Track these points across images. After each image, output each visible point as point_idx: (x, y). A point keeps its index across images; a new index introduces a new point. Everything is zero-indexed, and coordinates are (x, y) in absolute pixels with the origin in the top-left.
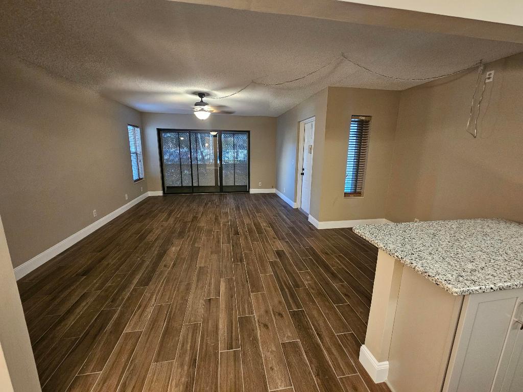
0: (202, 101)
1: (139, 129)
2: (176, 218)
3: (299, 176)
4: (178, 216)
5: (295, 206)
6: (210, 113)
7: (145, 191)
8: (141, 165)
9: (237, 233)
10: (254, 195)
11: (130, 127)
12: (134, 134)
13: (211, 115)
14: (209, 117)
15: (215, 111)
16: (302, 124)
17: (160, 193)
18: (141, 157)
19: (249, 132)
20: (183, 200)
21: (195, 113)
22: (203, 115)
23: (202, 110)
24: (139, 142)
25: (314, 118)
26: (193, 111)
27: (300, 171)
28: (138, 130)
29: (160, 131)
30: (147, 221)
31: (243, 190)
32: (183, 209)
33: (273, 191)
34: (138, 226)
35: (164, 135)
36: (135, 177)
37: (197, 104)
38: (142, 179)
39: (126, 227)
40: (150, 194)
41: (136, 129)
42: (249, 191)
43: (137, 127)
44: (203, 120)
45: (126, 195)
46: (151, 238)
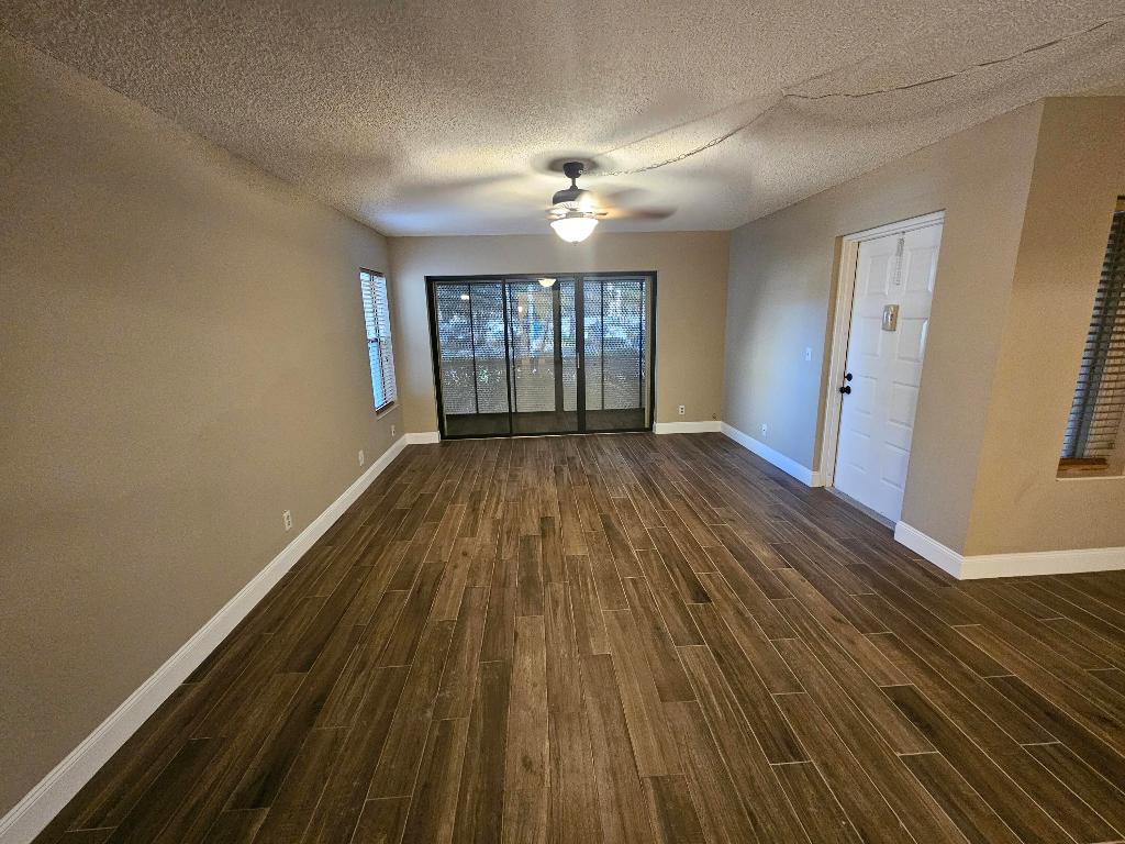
0: (574, 187)
1: (383, 281)
2: (496, 523)
3: (833, 395)
4: (499, 515)
5: (810, 478)
6: (596, 222)
7: (400, 432)
8: (389, 368)
9: (701, 595)
10: (672, 438)
11: (364, 277)
12: (373, 292)
13: (597, 228)
14: (594, 234)
15: (613, 213)
16: (848, 243)
17: (433, 437)
18: (388, 351)
19: (653, 275)
20: (494, 456)
21: (553, 225)
22: (575, 229)
23: (573, 213)
24: (384, 311)
25: (941, 214)
26: (547, 218)
27: (835, 381)
28: (381, 282)
29: (431, 282)
30: (420, 533)
31: (635, 424)
32: (503, 492)
33: (716, 426)
34: (400, 551)
35: (440, 291)
36: (378, 403)
37: (559, 198)
38: (392, 403)
39: (370, 557)
40: (411, 438)
41: (377, 279)
42: (651, 428)
43: (379, 274)
44: (576, 243)
45: (361, 453)
46: (446, 606)
